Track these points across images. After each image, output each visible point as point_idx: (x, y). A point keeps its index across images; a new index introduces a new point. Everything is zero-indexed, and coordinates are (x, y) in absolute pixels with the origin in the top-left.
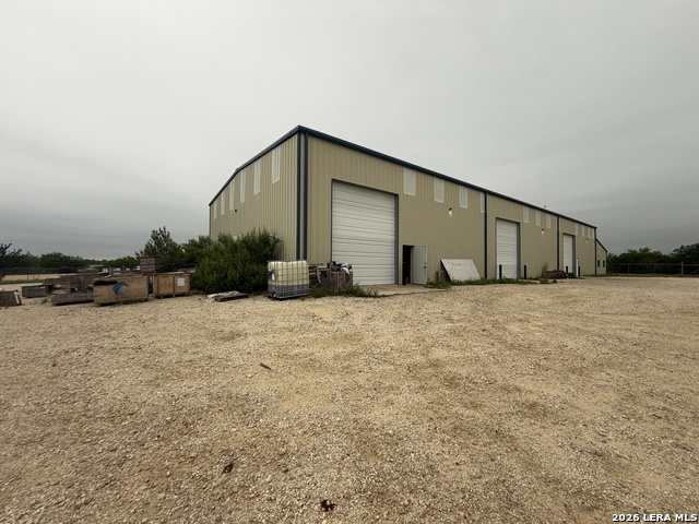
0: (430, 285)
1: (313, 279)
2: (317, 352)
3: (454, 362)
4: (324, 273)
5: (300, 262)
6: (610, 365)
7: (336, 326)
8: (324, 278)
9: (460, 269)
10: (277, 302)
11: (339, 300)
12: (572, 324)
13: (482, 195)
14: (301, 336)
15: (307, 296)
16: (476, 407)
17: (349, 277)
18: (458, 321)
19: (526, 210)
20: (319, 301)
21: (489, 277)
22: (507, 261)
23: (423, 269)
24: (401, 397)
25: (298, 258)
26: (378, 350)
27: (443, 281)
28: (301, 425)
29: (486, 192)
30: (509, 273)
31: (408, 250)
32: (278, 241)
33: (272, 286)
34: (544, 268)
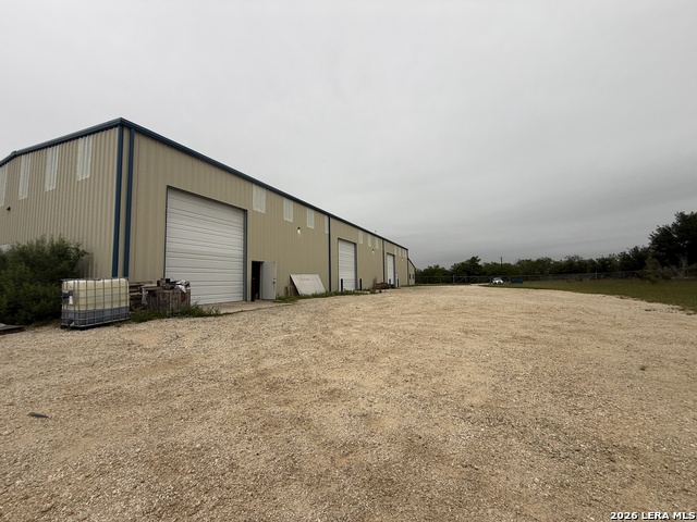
0: (280, 300)
1: (135, 301)
2: (126, 385)
3: (280, 368)
4: (152, 293)
5: (116, 280)
6: (393, 351)
7: (160, 352)
8: (152, 299)
9: (308, 283)
10: (75, 332)
11: (171, 322)
12: (380, 324)
13: (326, 218)
14: (106, 370)
15: (126, 322)
16: (287, 403)
17: (185, 296)
18: (295, 332)
19: (361, 232)
20: (142, 326)
21: (333, 291)
22: (347, 276)
23: (272, 284)
24: (218, 411)
25: (115, 275)
26: (206, 370)
27: (292, 295)
28: (84, 470)
29: (330, 216)
30: (349, 286)
31: (257, 266)
32: (84, 253)
33: (68, 312)
34: (375, 281)
